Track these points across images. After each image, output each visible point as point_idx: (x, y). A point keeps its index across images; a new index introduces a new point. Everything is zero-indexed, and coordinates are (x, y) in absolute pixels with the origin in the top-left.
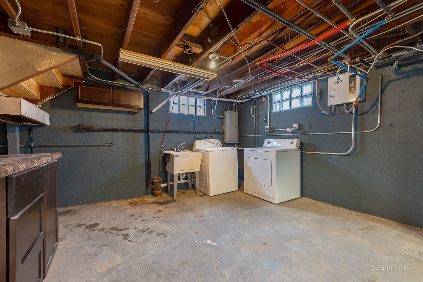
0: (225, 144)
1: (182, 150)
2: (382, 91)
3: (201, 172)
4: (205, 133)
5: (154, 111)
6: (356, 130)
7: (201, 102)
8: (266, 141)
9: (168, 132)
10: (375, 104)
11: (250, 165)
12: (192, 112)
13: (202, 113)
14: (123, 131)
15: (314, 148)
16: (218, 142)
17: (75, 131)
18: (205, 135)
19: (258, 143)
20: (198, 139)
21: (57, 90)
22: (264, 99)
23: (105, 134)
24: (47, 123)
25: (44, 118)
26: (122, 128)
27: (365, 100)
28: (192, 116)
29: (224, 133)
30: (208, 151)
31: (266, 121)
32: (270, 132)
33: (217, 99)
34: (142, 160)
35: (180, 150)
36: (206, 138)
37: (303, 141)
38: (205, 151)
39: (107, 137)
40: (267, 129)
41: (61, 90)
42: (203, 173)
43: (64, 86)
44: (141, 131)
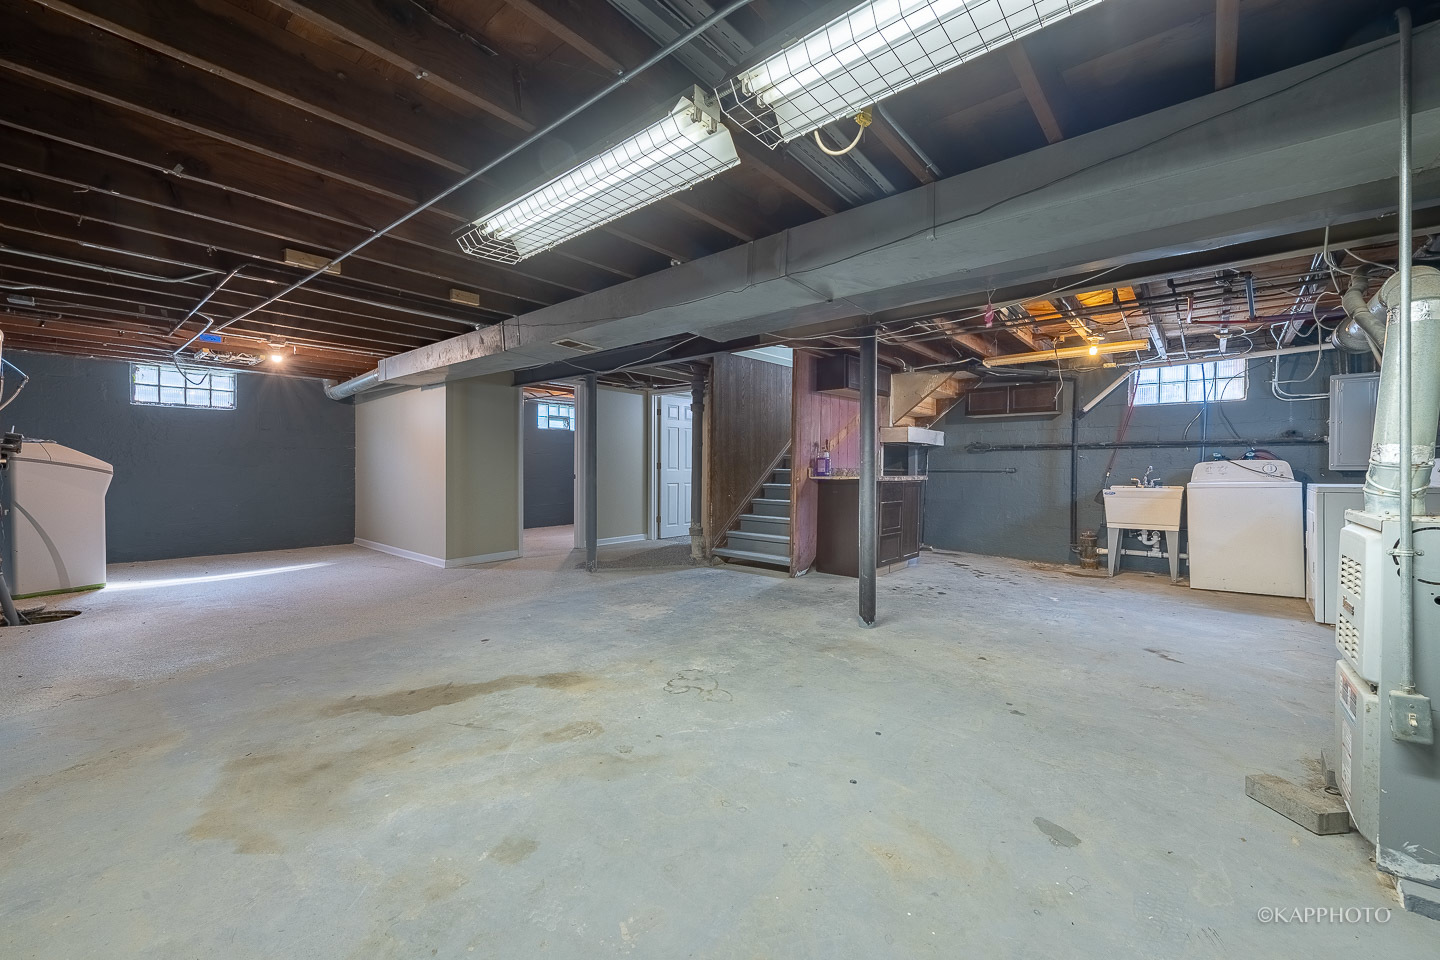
1: (1156, 484)
5: (1086, 409)
9: (1125, 446)
12: (1197, 395)
13: (1234, 392)
14: (1030, 448)
16: (1279, 466)
17: (970, 452)
20: (1212, 459)
21: (951, 400)
23: (1005, 454)
24: (940, 442)
25: (935, 438)
26: (1029, 444)
28: (1196, 407)
29: (1323, 443)
33: (1278, 353)
34: (1065, 499)
35: (1152, 483)
39: (1008, 459)
41: (956, 400)
43: (956, 394)
44: (1065, 447)
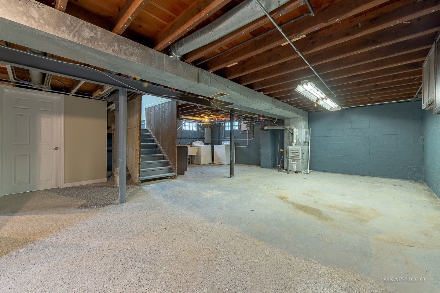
0: (205, 144)
2: (253, 128)
3: (197, 155)
4: (197, 138)
6: (249, 139)
7: (195, 125)
8: (223, 142)
9: (182, 138)
10: (252, 132)
11: (216, 152)
12: (191, 129)
13: (195, 129)
15: (239, 145)
16: (202, 142)
18: (196, 140)
19: (220, 143)
20: (193, 141)
22: (222, 124)
27: (250, 130)
28: (191, 131)
29: (204, 139)
30: (200, 146)
31: (223, 134)
32: (224, 138)
35: (189, 145)
36: (197, 141)
37: (236, 142)
38: (199, 146)
40: (223, 137)
42: (198, 156)
